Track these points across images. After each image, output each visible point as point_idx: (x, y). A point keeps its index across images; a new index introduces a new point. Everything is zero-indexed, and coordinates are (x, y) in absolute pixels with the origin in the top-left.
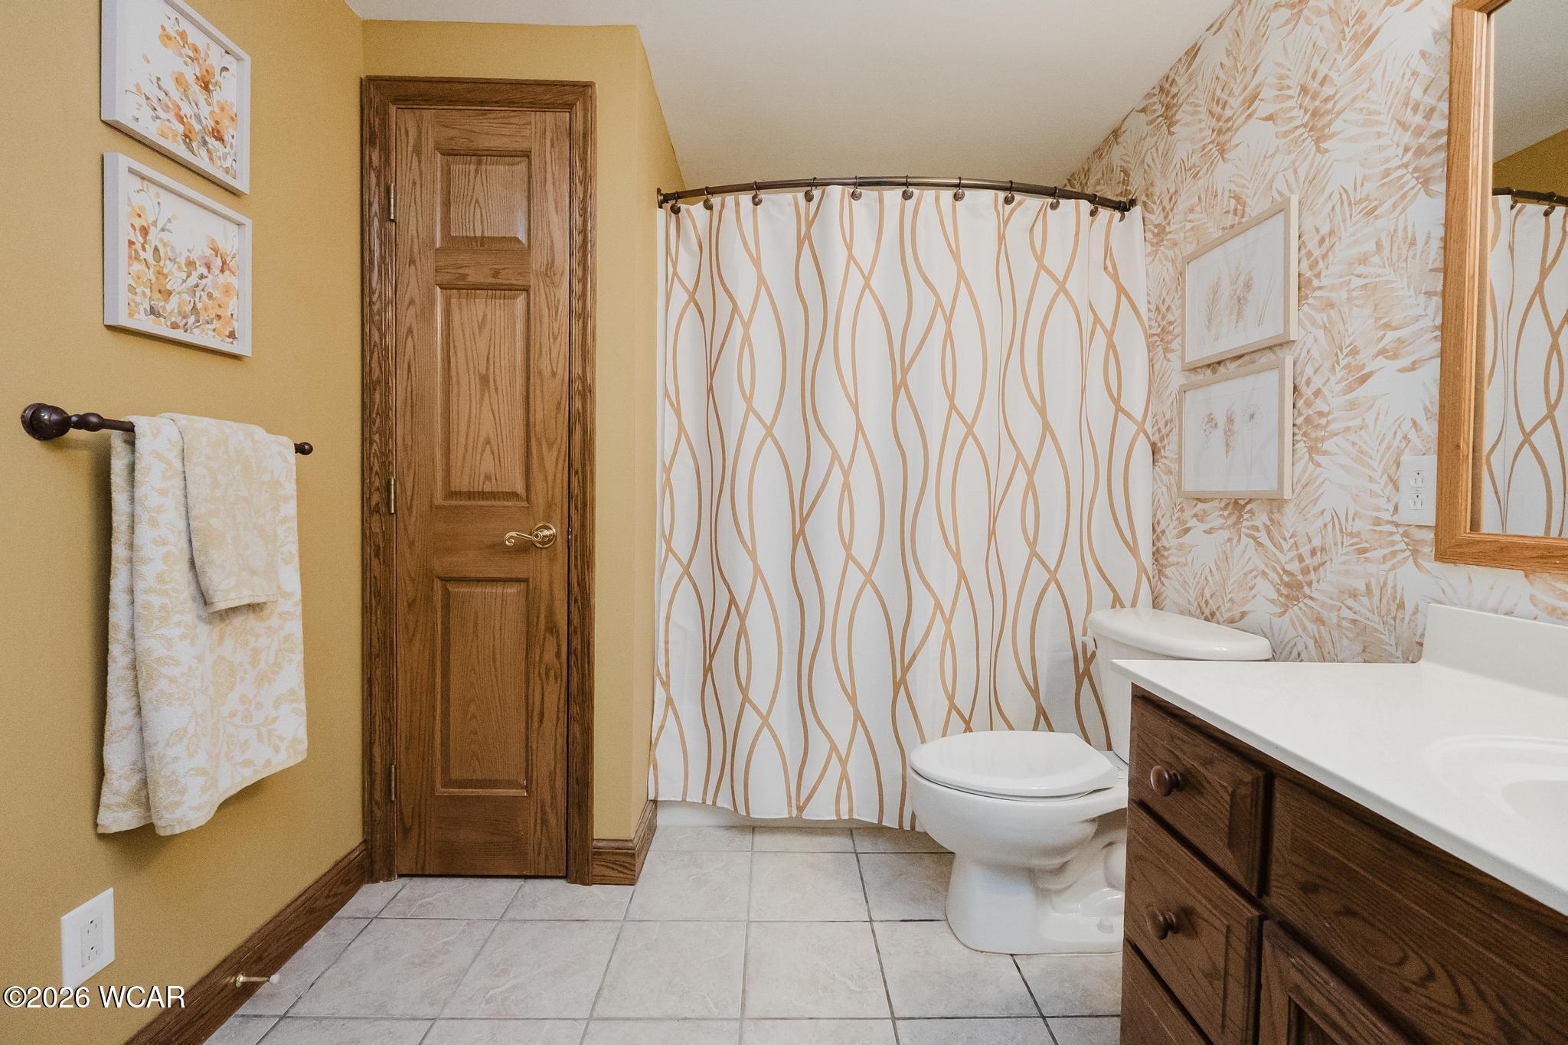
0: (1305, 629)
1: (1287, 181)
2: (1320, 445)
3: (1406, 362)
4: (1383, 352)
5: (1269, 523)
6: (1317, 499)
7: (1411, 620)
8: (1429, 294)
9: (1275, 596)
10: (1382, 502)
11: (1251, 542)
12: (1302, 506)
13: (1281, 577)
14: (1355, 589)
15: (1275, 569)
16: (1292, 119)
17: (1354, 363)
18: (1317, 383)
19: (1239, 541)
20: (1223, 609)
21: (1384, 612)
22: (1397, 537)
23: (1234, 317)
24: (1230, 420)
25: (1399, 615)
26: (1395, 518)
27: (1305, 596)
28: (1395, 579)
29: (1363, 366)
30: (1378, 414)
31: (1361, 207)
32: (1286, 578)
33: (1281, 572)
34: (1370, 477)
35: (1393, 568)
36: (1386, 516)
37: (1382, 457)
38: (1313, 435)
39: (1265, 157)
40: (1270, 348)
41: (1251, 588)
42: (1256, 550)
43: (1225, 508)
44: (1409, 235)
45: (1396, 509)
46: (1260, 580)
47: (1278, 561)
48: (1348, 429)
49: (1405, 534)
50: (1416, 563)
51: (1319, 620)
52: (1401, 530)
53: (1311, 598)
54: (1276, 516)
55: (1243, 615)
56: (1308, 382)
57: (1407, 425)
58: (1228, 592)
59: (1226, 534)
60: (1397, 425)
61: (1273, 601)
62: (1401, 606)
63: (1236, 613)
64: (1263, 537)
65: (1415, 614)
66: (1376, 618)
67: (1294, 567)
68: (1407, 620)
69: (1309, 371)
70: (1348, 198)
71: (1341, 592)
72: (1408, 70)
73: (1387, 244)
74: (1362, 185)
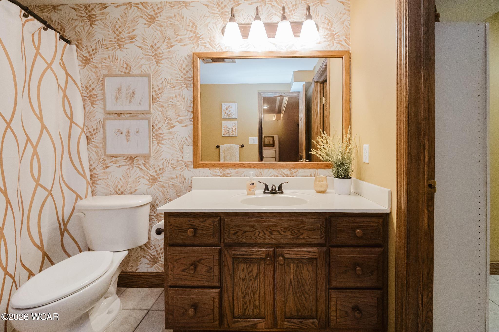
0: (158, 190)
1: (147, 68)
2: (161, 142)
3: (184, 125)
4: (178, 121)
5: (144, 163)
6: (161, 156)
7: (187, 182)
8: (189, 111)
9: (148, 183)
10: (179, 156)
11: (138, 168)
12: (156, 157)
13: (150, 178)
14: (173, 177)
15: (147, 175)
16: (148, 52)
17: (170, 122)
18: (159, 125)
19: (133, 168)
20: (127, 190)
21: (181, 181)
22: (183, 164)
23: (128, 101)
24: (128, 132)
25: (185, 181)
26: (182, 160)
27: (158, 181)
28: (183, 174)
29: (173, 124)
30: (177, 136)
31: (171, 85)
32: (151, 177)
33: (150, 176)
34: (176, 150)
35: (183, 171)
36: (180, 159)
37: (179, 146)
38: (159, 139)
39: (138, 58)
40: (143, 113)
41: (139, 182)
42: (140, 171)
43: (126, 159)
44: (183, 96)
45: (183, 158)
46: (142, 179)
47: (148, 173)
48: (169, 138)
49: (185, 163)
50: (189, 169)
51: (163, 187)
52: (184, 162)
53: (160, 181)
54: (147, 161)
55: (135, 190)
56: (156, 125)
57: (184, 139)
58: (128, 184)
59: (127, 167)
60: (182, 139)
61: (147, 184)
62: (185, 179)
63: (133, 190)
64: (143, 167)
65: (188, 180)
66: (179, 183)
67: (154, 174)
68: (186, 182)
69: (157, 122)
70: (167, 81)
71: (169, 178)
72: (182, 59)
73: (178, 96)
74: (171, 80)
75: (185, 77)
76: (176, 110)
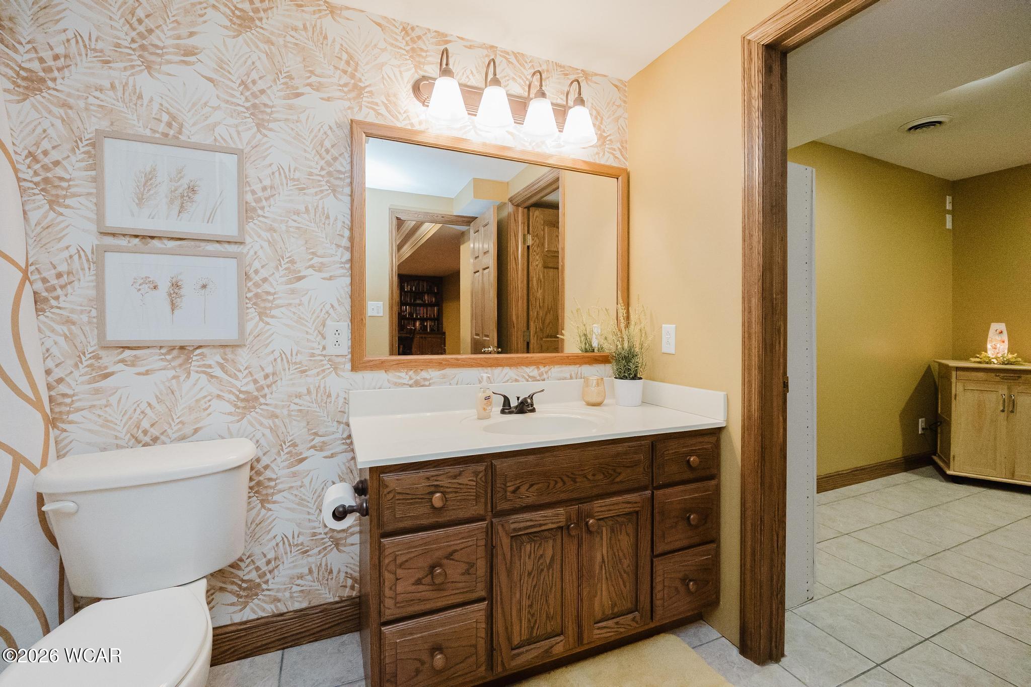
0: (261, 424)
1: (230, 135)
2: (268, 312)
3: (327, 275)
4: (311, 267)
5: (222, 361)
6: (268, 344)
7: (335, 401)
8: (338, 246)
9: (233, 409)
10: (315, 345)
11: (203, 376)
12: (255, 348)
13: (238, 397)
14: (300, 392)
15: (230, 392)
16: (233, 96)
17: (292, 268)
18: (263, 273)
19: (188, 376)
20: (169, 431)
21: (319, 401)
22: (325, 362)
23: (176, 208)
24: (176, 285)
25: (329, 401)
26: (324, 353)
27: (261, 404)
28: (325, 384)
29: (299, 271)
30: (310, 299)
31: (294, 183)
32: (242, 396)
33: (238, 393)
34: (307, 332)
35: (324, 378)
36: (317, 352)
37: (314, 321)
38: (262, 305)
39: (205, 104)
40: (217, 241)
41: (206, 409)
42: (210, 381)
43: (168, 353)
44: (326, 212)
45: (324, 348)
46: (215, 402)
47: (234, 386)
48: (290, 304)
49: (329, 360)
50: (337, 374)
51: (274, 416)
52: (327, 358)
53: (266, 404)
54: (230, 356)
55: (196, 431)
56: (256, 272)
57: (328, 307)
58: (175, 417)
59: (171, 373)
60: (322, 305)
61: (230, 414)
62: (329, 396)
63: (188, 430)
64: (218, 372)
65: (337, 398)
66: (315, 405)
67: (251, 387)
68: (333, 402)
69: (257, 265)
70: (285, 173)
71: (290, 396)
72: (322, 130)
73: (312, 211)
74: (294, 171)
75: (331, 169)
76: (306, 241)
